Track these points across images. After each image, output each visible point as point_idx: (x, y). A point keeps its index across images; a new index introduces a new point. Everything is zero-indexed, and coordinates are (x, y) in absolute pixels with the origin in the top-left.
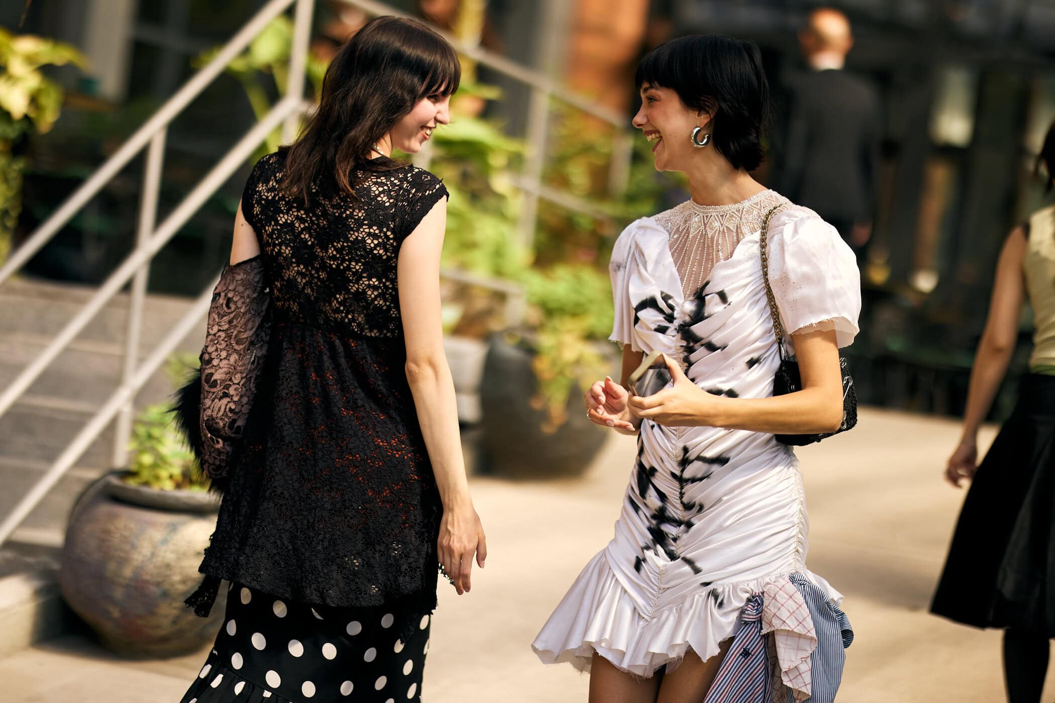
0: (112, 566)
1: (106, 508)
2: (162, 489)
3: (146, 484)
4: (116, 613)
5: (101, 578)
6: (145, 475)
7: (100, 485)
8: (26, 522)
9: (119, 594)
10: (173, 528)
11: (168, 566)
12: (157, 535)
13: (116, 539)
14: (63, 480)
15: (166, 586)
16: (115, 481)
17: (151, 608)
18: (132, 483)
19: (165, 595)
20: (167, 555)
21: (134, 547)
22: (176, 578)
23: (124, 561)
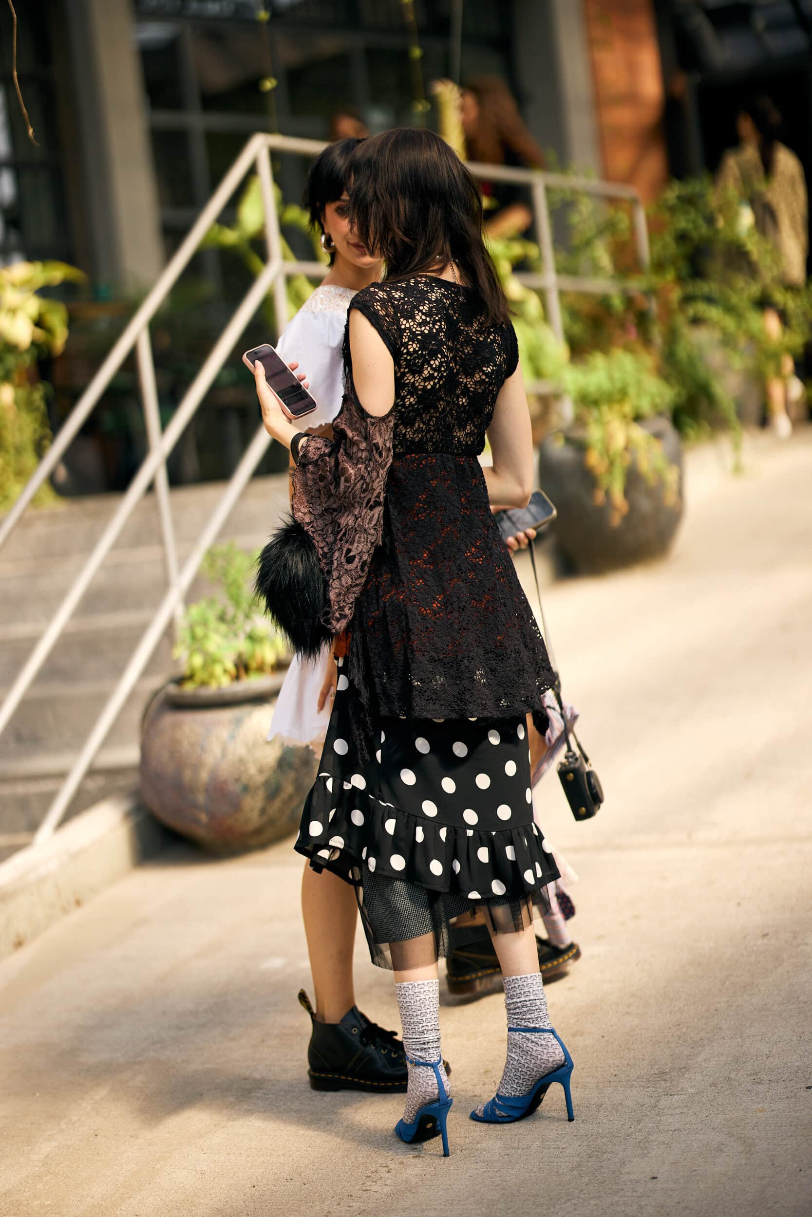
0: (188, 774)
1: (170, 719)
2: (219, 688)
3: (204, 684)
4: (204, 818)
5: (180, 788)
6: (200, 676)
7: (161, 696)
8: (106, 743)
9: (201, 799)
10: (238, 722)
11: (241, 761)
12: (224, 733)
13: (186, 746)
14: (132, 696)
15: (244, 780)
16: (172, 689)
17: (237, 806)
18: (189, 688)
19: (246, 789)
20: (238, 749)
21: (203, 749)
22: (253, 770)
23: (197, 767)
